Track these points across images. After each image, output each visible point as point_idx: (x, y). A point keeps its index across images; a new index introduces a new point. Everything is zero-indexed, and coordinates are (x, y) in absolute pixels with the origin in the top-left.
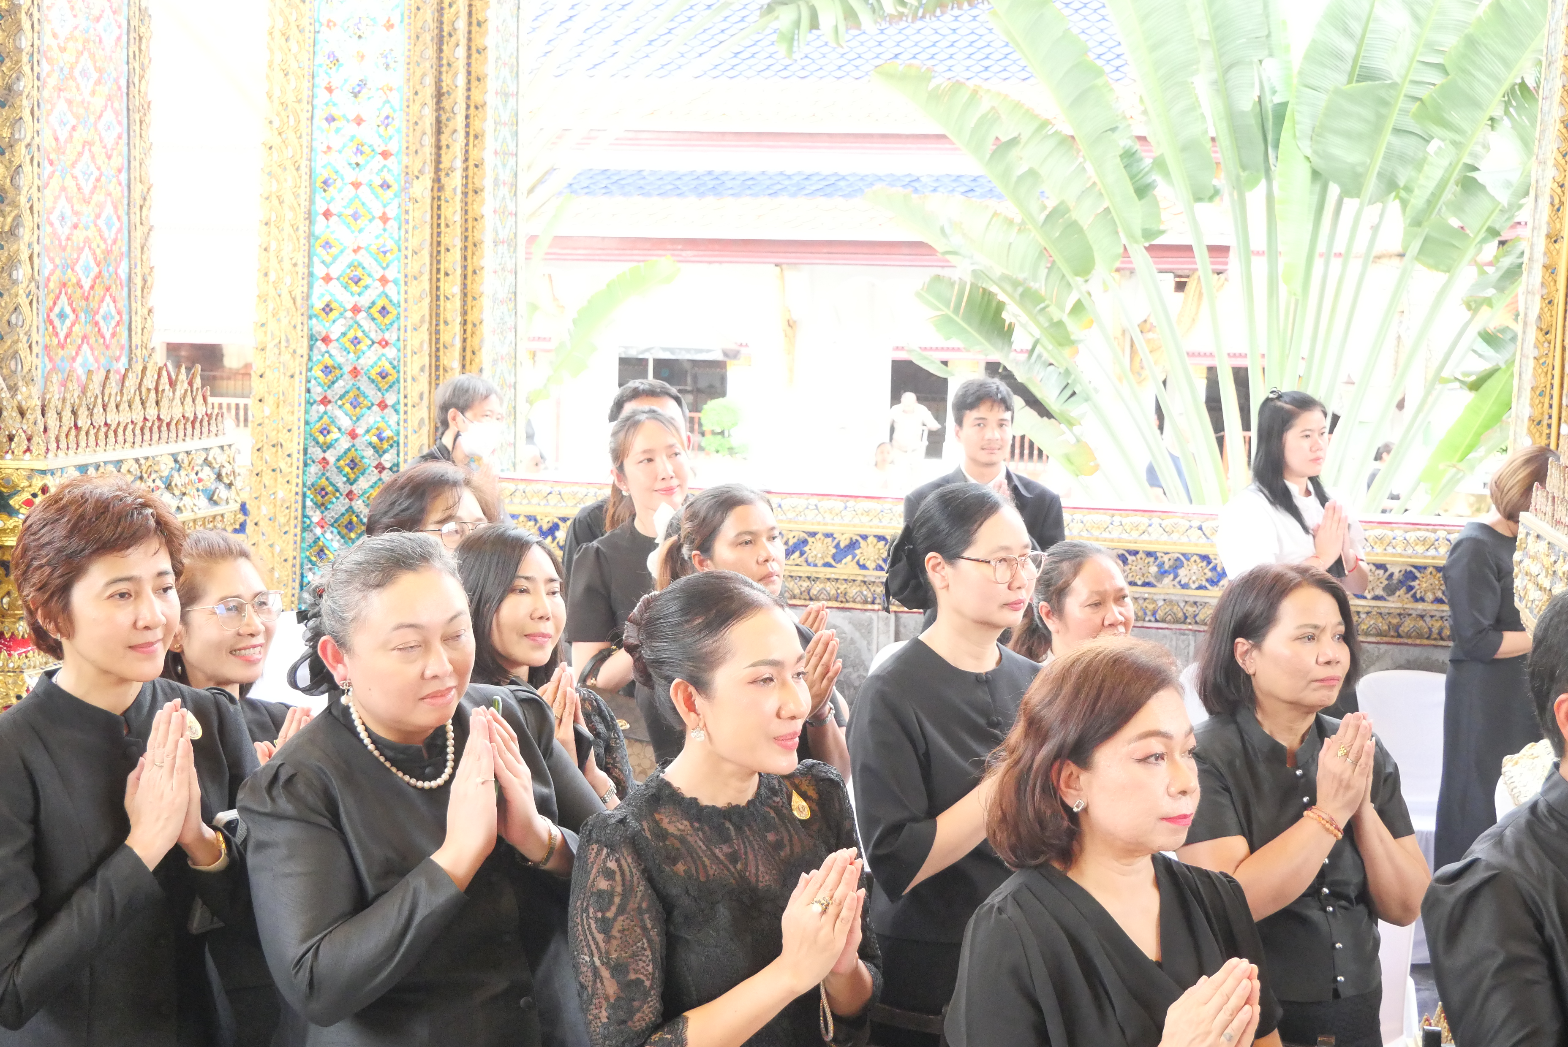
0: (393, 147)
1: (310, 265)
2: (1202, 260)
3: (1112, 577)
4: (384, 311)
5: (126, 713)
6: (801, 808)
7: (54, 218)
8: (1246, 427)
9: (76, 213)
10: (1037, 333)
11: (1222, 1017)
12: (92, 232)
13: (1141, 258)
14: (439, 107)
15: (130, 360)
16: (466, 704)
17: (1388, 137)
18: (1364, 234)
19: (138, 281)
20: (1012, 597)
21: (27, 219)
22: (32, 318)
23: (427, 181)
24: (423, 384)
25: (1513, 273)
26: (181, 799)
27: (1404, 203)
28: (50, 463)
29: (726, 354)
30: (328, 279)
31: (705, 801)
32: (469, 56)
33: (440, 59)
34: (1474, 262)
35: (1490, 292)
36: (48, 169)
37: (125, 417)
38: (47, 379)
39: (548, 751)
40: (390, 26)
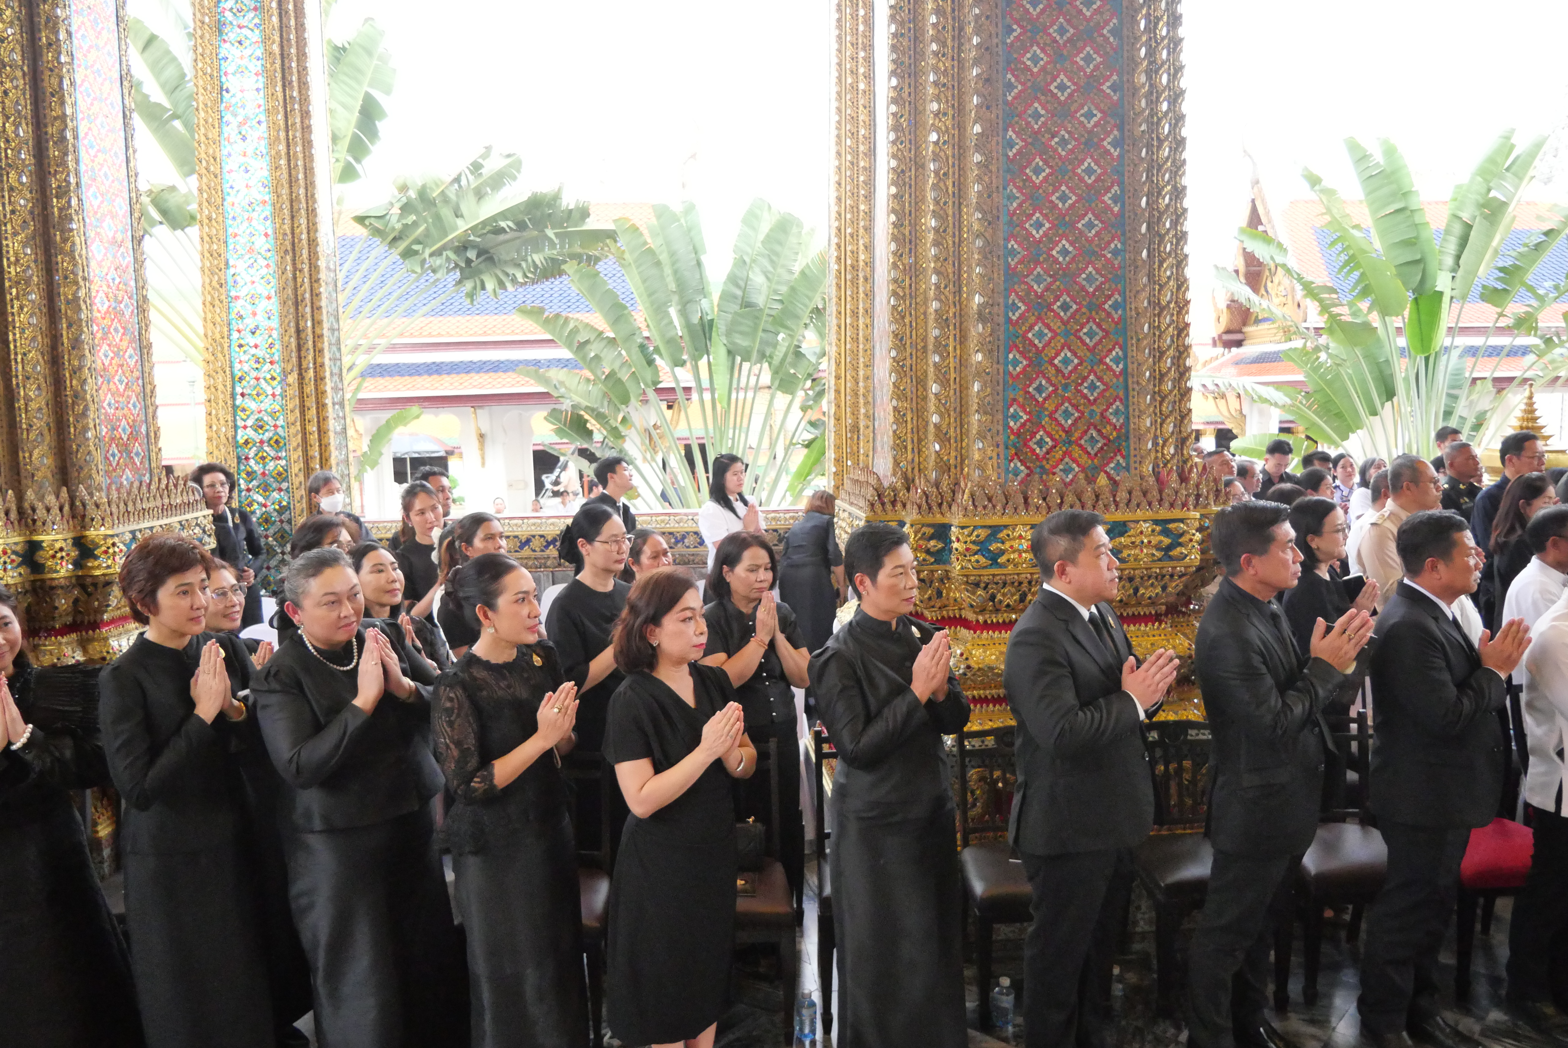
0: (276, 358)
1: (235, 421)
2: (680, 395)
3: (661, 544)
4: (277, 442)
5: (184, 649)
6: (537, 661)
7: (105, 405)
8: (707, 471)
9: (117, 402)
10: (605, 433)
11: (727, 728)
12: (126, 411)
13: (651, 395)
14: (298, 338)
15: (151, 475)
16: (362, 629)
17: (760, 334)
18: (753, 380)
19: (152, 434)
20: (619, 557)
21: (92, 407)
22: (98, 456)
23: (295, 375)
24: (301, 477)
25: (821, 394)
26: (221, 688)
27: (770, 364)
28: (115, 531)
29: (447, 452)
30: (245, 427)
31: (493, 661)
32: (313, 311)
33: (297, 313)
34: (803, 389)
35: (811, 402)
36: (100, 380)
37: (152, 504)
38: (109, 488)
39: (404, 647)
40: (269, 298)
